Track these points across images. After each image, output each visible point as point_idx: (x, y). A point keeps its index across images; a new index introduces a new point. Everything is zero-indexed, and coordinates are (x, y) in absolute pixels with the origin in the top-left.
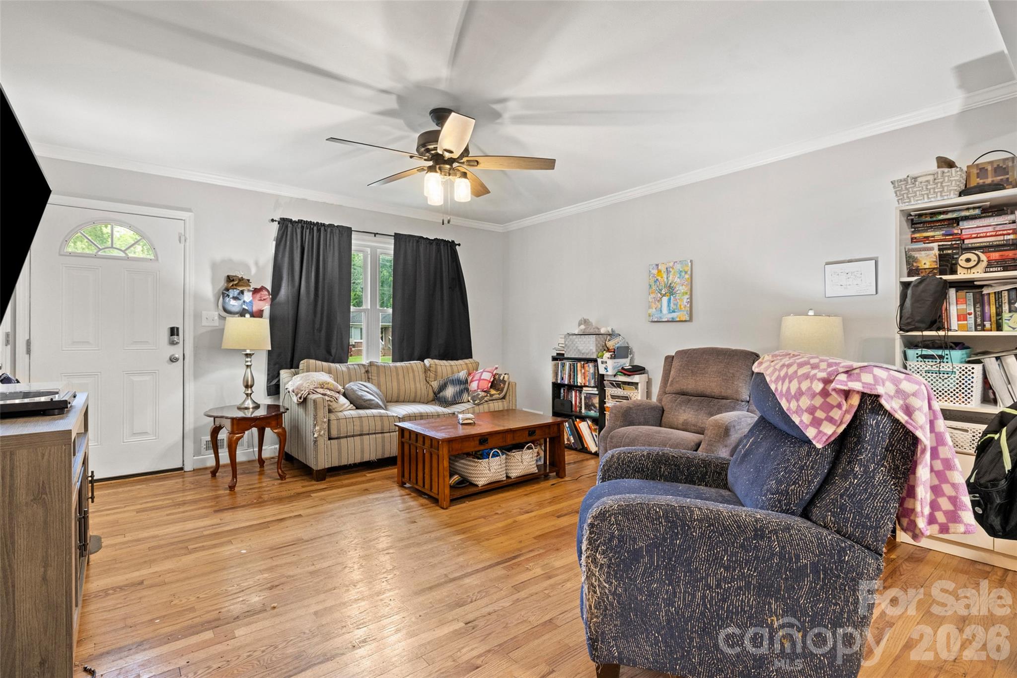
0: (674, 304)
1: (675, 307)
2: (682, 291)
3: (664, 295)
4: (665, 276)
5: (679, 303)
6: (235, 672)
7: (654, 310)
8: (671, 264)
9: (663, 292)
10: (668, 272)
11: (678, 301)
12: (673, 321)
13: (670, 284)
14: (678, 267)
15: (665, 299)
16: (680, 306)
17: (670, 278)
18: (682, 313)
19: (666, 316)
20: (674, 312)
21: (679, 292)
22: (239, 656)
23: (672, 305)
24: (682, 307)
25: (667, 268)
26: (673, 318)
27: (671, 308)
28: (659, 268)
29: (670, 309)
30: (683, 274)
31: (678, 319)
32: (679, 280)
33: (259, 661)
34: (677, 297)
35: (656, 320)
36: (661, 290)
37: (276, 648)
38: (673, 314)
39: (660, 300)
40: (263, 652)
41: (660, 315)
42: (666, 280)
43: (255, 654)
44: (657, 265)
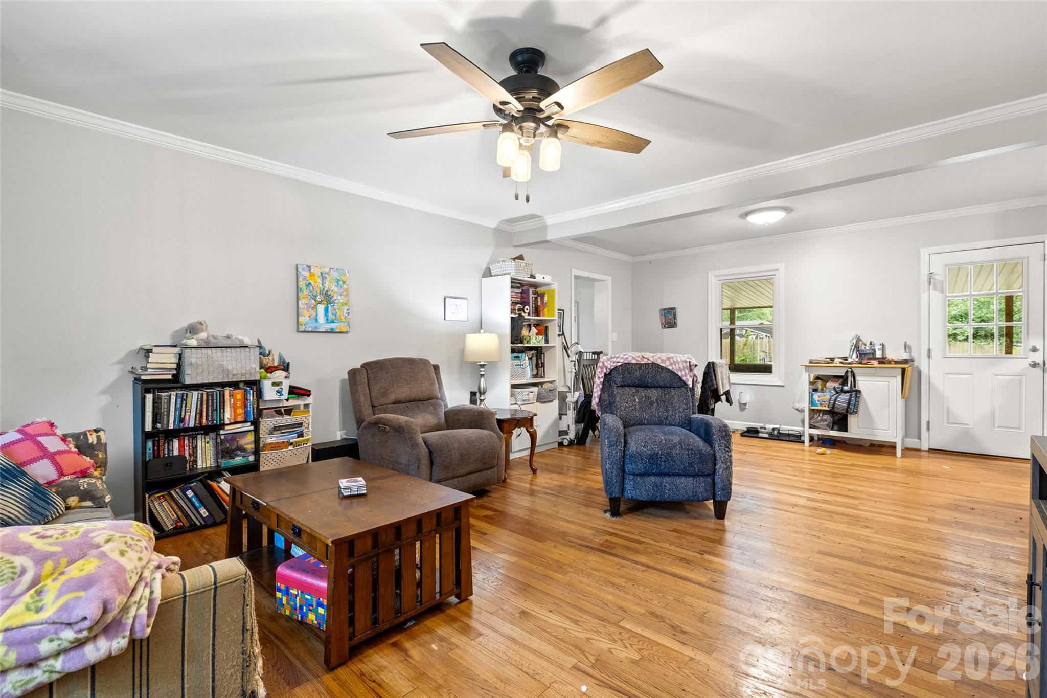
0: (333, 314)
1: (333, 317)
2: (341, 301)
3: (320, 303)
4: (319, 281)
5: (338, 314)
6: (868, 631)
7: (307, 318)
8: (327, 270)
9: (318, 299)
10: (323, 278)
11: (337, 311)
12: (332, 332)
13: (327, 291)
14: (335, 274)
15: (321, 308)
16: (340, 316)
17: (326, 285)
18: (342, 324)
19: (323, 325)
20: (333, 322)
21: (337, 301)
22: (857, 638)
23: (330, 314)
24: (342, 317)
25: (322, 273)
26: (332, 329)
27: (329, 318)
28: (312, 270)
29: (327, 319)
30: (341, 283)
31: (338, 330)
32: (336, 288)
33: (846, 625)
34: (336, 307)
35: (310, 330)
36: (316, 296)
37: (825, 624)
38: (332, 324)
39: (314, 308)
40: (837, 628)
41: (315, 324)
42: (321, 286)
43: (844, 631)
44: (309, 267)
